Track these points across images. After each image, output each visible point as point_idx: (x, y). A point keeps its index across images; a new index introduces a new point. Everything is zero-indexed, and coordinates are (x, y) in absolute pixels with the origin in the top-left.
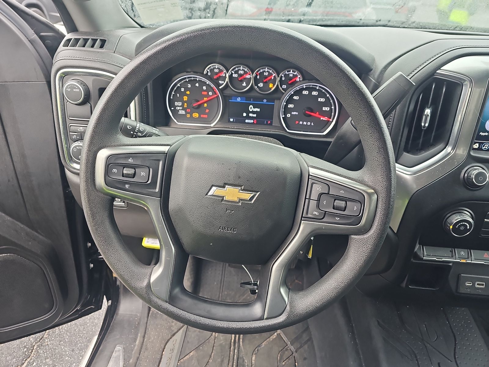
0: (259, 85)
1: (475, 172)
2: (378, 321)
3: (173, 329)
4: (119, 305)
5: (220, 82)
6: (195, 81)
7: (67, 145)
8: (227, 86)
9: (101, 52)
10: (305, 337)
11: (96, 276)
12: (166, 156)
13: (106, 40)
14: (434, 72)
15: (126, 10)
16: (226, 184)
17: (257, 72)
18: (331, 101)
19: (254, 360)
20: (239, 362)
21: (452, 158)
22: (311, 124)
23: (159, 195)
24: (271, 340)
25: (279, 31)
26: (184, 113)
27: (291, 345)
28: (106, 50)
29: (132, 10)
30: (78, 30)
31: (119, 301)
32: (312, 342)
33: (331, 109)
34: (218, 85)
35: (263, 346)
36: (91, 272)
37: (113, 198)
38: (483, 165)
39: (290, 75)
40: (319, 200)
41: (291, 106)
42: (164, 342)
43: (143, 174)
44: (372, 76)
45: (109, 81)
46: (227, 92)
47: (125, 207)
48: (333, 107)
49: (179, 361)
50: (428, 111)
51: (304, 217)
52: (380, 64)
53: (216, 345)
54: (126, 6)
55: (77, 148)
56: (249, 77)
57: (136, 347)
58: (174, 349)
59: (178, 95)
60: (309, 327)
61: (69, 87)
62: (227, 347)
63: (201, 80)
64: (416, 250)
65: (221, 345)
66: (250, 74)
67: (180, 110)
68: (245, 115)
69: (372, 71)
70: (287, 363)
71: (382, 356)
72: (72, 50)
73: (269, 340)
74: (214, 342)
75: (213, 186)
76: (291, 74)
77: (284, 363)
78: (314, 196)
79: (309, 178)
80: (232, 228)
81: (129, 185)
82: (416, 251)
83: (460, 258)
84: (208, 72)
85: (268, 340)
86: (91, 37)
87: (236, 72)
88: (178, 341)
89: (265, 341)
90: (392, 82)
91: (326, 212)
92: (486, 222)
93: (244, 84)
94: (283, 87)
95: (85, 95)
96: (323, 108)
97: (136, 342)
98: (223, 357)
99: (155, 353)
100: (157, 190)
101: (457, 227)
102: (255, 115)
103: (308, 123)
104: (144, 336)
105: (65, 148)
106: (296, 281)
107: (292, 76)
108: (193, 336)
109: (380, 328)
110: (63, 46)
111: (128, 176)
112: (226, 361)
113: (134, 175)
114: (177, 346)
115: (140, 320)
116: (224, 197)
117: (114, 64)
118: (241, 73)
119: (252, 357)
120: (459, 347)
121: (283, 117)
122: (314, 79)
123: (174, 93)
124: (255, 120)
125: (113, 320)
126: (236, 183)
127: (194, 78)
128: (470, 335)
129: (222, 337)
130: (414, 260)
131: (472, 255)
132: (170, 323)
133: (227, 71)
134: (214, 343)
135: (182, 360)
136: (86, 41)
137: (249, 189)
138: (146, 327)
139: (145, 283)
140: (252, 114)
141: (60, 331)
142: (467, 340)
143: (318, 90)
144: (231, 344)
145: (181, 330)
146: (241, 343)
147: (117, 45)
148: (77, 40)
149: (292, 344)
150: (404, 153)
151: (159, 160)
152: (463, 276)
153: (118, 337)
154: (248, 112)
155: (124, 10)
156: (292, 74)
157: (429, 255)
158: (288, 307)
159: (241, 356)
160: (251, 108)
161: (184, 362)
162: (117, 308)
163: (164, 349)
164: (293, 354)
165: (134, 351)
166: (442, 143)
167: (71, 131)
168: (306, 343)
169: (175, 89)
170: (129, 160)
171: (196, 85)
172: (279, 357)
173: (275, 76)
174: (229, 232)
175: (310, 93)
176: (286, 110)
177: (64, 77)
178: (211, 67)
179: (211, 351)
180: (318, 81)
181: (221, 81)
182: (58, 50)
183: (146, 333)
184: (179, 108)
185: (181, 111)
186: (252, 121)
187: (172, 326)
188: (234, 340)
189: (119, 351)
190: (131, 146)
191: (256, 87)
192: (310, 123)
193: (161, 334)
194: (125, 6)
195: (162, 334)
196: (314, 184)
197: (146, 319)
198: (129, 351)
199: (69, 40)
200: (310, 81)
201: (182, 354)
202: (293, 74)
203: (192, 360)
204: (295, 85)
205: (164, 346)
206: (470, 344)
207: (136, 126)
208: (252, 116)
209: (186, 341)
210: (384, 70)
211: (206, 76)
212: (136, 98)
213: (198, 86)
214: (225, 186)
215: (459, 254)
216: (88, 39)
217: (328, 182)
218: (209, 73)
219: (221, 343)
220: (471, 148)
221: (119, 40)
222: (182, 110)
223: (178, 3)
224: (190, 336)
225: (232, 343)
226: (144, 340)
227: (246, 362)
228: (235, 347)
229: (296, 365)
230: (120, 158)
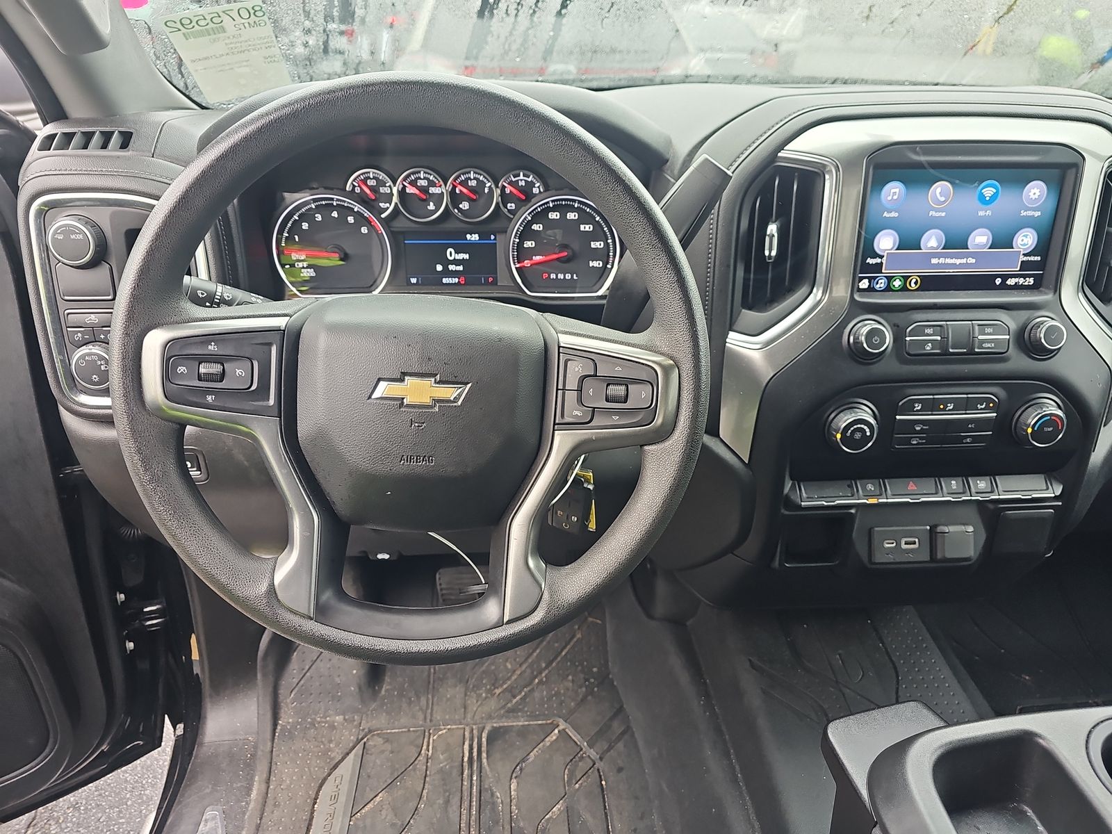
0: (461, 206)
1: (865, 330)
2: (750, 660)
3: (332, 756)
4: (204, 723)
5: (380, 204)
6: (330, 207)
7: (64, 356)
8: (396, 212)
9: (125, 156)
10: (617, 727)
11: (144, 665)
12: (282, 336)
13: (132, 133)
14: (773, 156)
15: (166, 73)
16: (404, 374)
17: (455, 180)
18: (605, 229)
19: (514, 790)
20: (482, 798)
21: (826, 310)
22: (572, 276)
23: (276, 412)
24: (548, 744)
25: (472, 87)
26: (312, 275)
27: (589, 748)
28: (135, 153)
29: (181, 73)
30: (68, 115)
31: (202, 715)
32: (633, 735)
33: (607, 245)
34: (378, 212)
35: (531, 760)
36: (129, 660)
37: (182, 426)
38: (877, 316)
39: (520, 184)
40: (580, 390)
41: (529, 244)
42: (314, 785)
43: (240, 374)
44: (669, 172)
45: (146, 215)
46: (399, 224)
47: (203, 479)
48: (610, 241)
49: (351, 817)
50: (772, 228)
51: (558, 424)
52: (682, 148)
53: (430, 772)
54: (167, 64)
55: (87, 358)
56: (440, 192)
57: (252, 805)
58: (338, 794)
59: (296, 237)
60: (625, 706)
61: (59, 231)
62: (455, 773)
63: (342, 203)
64: (786, 490)
65: (441, 771)
66: (440, 186)
67: (303, 268)
68: (439, 268)
69: (668, 163)
70: (583, 785)
71: (762, 723)
72: (60, 156)
73: (544, 746)
74: (425, 767)
75: (379, 380)
76: (521, 180)
77: (577, 786)
78: (572, 383)
79: (559, 353)
80: (425, 456)
81: (213, 396)
82: (788, 493)
83: (867, 496)
84: (354, 186)
85: (542, 744)
86: (98, 129)
87: (413, 183)
88: (347, 778)
89: (536, 750)
90: (692, 173)
91: (594, 408)
92: (900, 420)
93: (431, 207)
94: (509, 208)
95: (96, 246)
96: (592, 243)
97: (250, 796)
98: (447, 794)
99: (296, 810)
100: (272, 402)
101: (848, 434)
102: (460, 268)
103: (567, 275)
104: (269, 779)
105: (58, 363)
106: (590, 619)
107: (524, 184)
108: (378, 762)
109: (754, 671)
110: (39, 150)
111: (209, 378)
112: (455, 801)
113: (222, 376)
114: (344, 788)
115: (256, 747)
116: (403, 399)
117: (154, 178)
118: (423, 184)
119: (510, 785)
120: (904, 686)
121: (516, 268)
122: (567, 187)
123: (287, 235)
124: (462, 278)
125: (193, 758)
126: (424, 370)
127: (328, 202)
128: (923, 661)
129: (442, 754)
130: (787, 510)
131: (888, 488)
132: (324, 745)
133: (395, 184)
134: (426, 771)
135: (358, 814)
136: (88, 136)
137: (451, 378)
138: (272, 759)
139: (263, 588)
140: (454, 266)
141: (61, 828)
142: (918, 671)
143: (578, 210)
144: (462, 766)
145: (352, 755)
146: (484, 761)
147: (157, 141)
148: (69, 137)
149: (591, 746)
150: (743, 310)
151: (270, 344)
152: (878, 531)
153: (208, 791)
154: (446, 263)
155: (162, 73)
156: (523, 181)
157: (811, 498)
158: (546, 596)
159: (486, 786)
160: (451, 254)
161: (364, 818)
162: (200, 732)
163: (316, 799)
164: (594, 764)
165: (248, 814)
166: (805, 284)
167: (69, 325)
168: (619, 739)
169: (289, 225)
170: (210, 347)
171: (333, 215)
172: (566, 776)
173: (490, 187)
174: (419, 466)
175: (563, 216)
176: (521, 254)
177: (46, 213)
178: (359, 176)
179: (422, 785)
180: (574, 191)
181: (383, 204)
182: (29, 158)
183: (272, 774)
184: (301, 265)
185: (305, 270)
186: (456, 280)
187: (330, 750)
188: (469, 758)
189: (214, 818)
190: (211, 320)
191: (456, 211)
192: (570, 275)
193: (306, 769)
194: (165, 66)
195: (310, 770)
196: (569, 362)
197: (269, 744)
198: (235, 817)
199: (51, 138)
200: (558, 192)
201: (356, 803)
202: (525, 180)
203: (381, 811)
204: (530, 201)
205: (315, 792)
206: (925, 678)
207: (216, 291)
208: (454, 270)
209: (363, 774)
210: (688, 159)
211: (351, 195)
212: (207, 237)
213: (336, 216)
214: (404, 379)
215: (864, 488)
216: (93, 133)
217: (593, 354)
218: (356, 188)
219: (442, 768)
220: (855, 288)
221: (161, 131)
222: (307, 268)
223: (278, 56)
224: (371, 765)
225: (466, 764)
226: (269, 787)
227: (499, 796)
228: (471, 770)
229: (602, 785)
230: (191, 344)
